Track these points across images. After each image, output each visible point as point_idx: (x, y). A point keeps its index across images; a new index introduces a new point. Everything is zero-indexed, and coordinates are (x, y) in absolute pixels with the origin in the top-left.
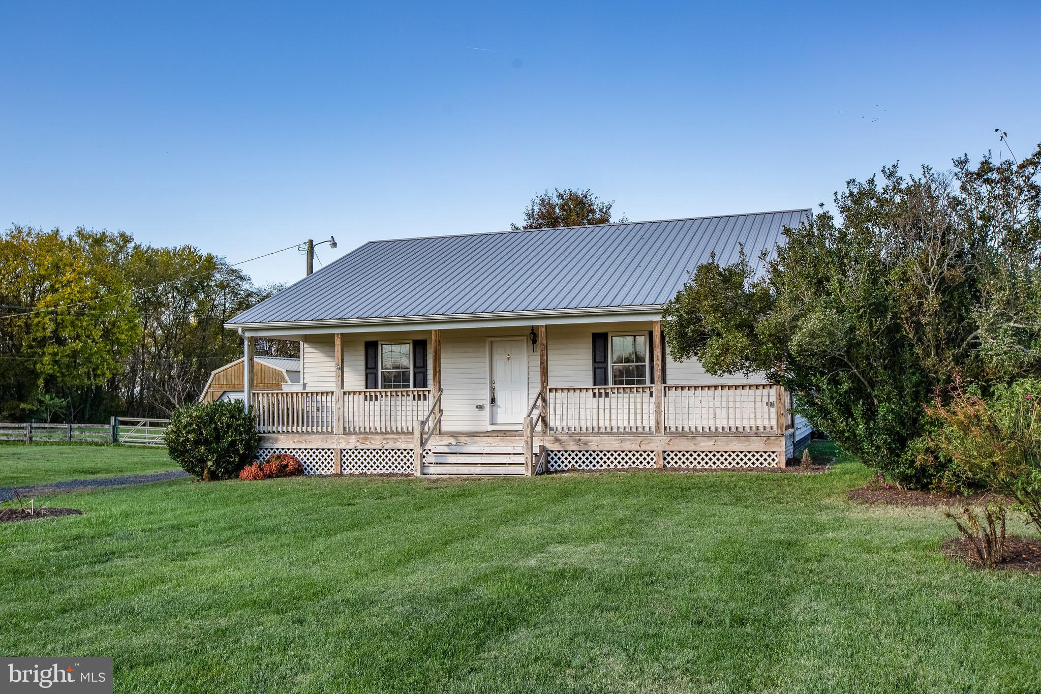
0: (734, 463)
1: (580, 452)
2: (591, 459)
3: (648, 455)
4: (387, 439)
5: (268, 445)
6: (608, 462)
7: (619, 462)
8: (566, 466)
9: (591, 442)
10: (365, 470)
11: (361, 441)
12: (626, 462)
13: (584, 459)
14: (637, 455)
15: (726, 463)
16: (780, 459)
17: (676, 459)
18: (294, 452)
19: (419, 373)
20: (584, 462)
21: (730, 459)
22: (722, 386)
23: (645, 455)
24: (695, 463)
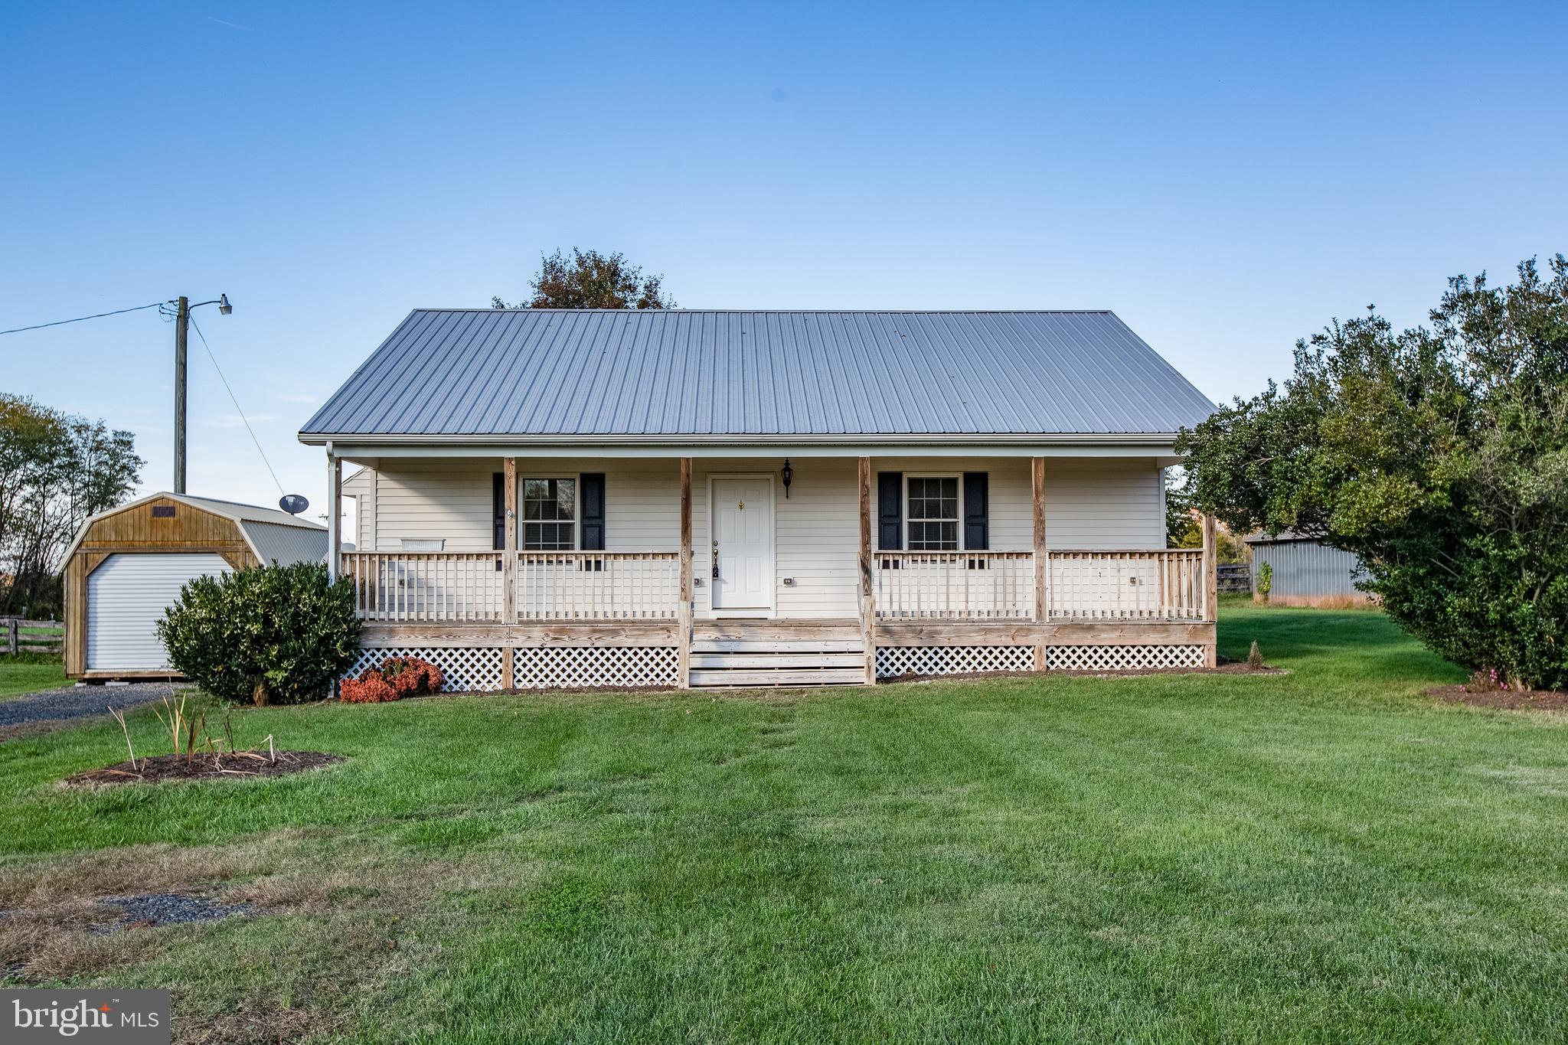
0: (1145, 662)
1: (920, 648)
2: (936, 658)
3: (1023, 652)
4: (601, 631)
5: (373, 642)
6: (963, 664)
7: (980, 664)
8: (898, 670)
9: (939, 633)
10: (558, 682)
11: (552, 635)
12: (991, 663)
13: (925, 659)
14: (1007, 652)
15: (1134, 662)
16: (1209, 655)
17: (1063, 657)
18: (423, 655)
19: (591, 526)
20: (925, 664)
21: (1139, 657)
22: (1130, 554)
23: (1018, 652)
24: (1090, 662)
